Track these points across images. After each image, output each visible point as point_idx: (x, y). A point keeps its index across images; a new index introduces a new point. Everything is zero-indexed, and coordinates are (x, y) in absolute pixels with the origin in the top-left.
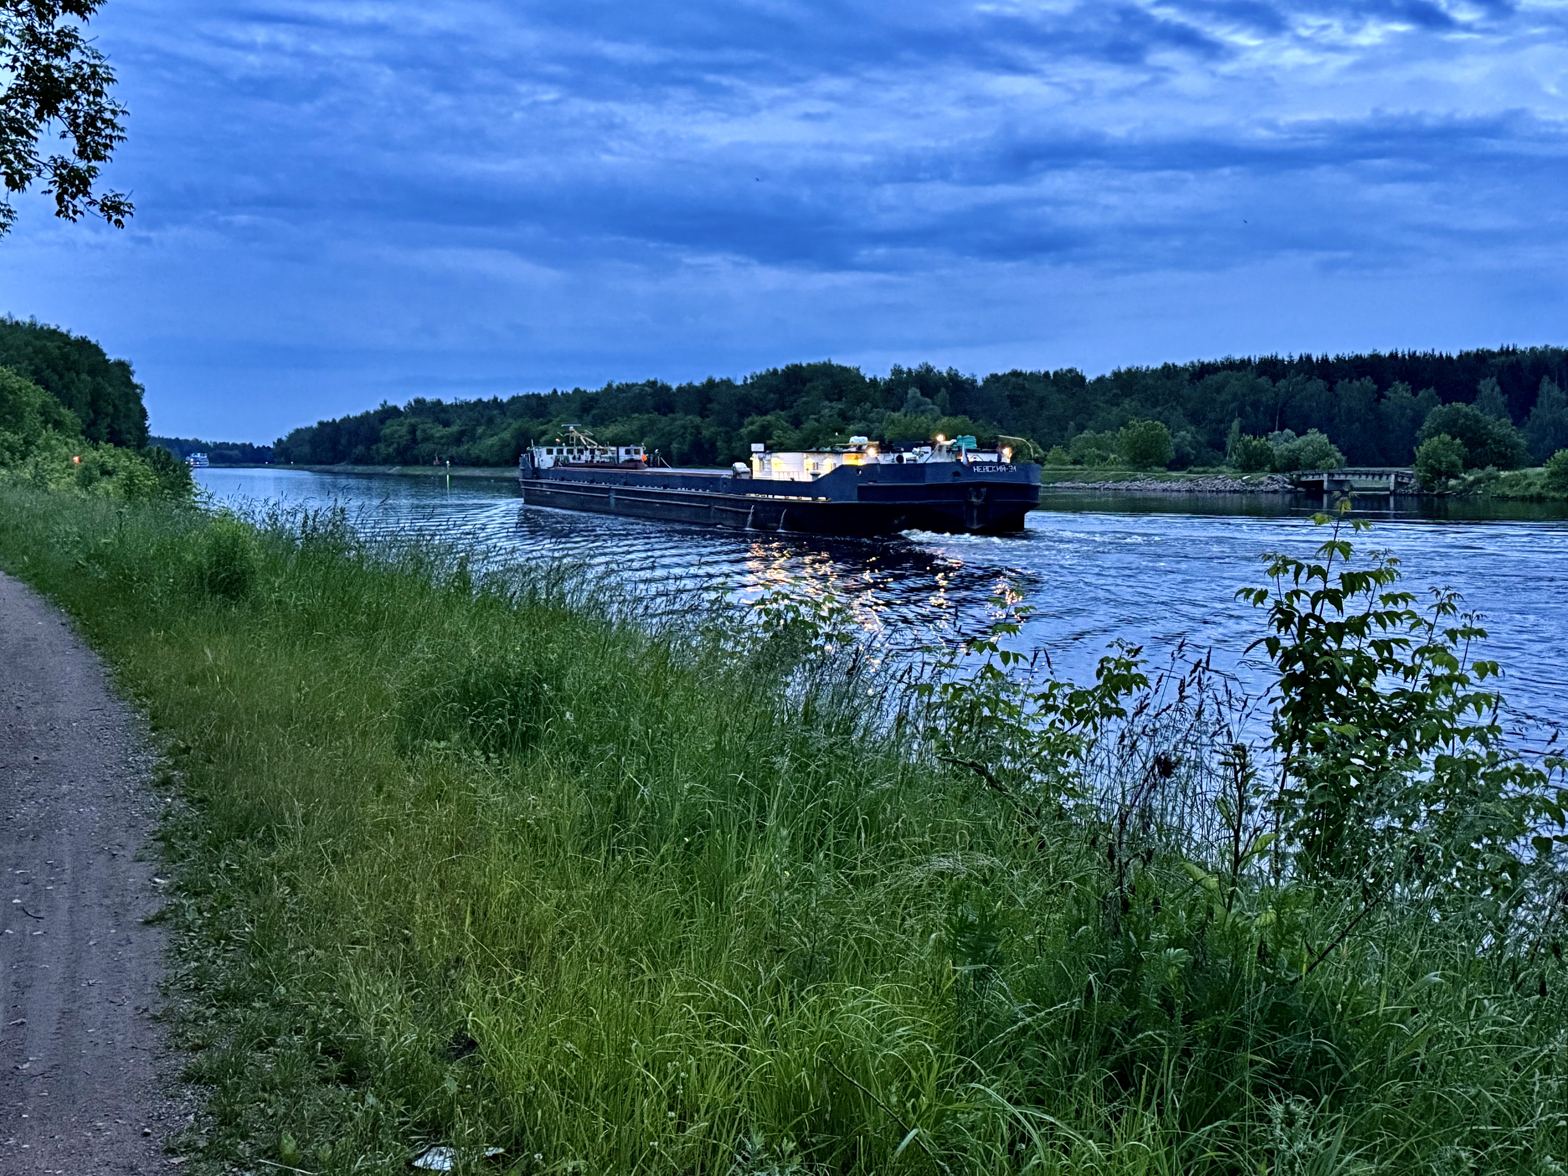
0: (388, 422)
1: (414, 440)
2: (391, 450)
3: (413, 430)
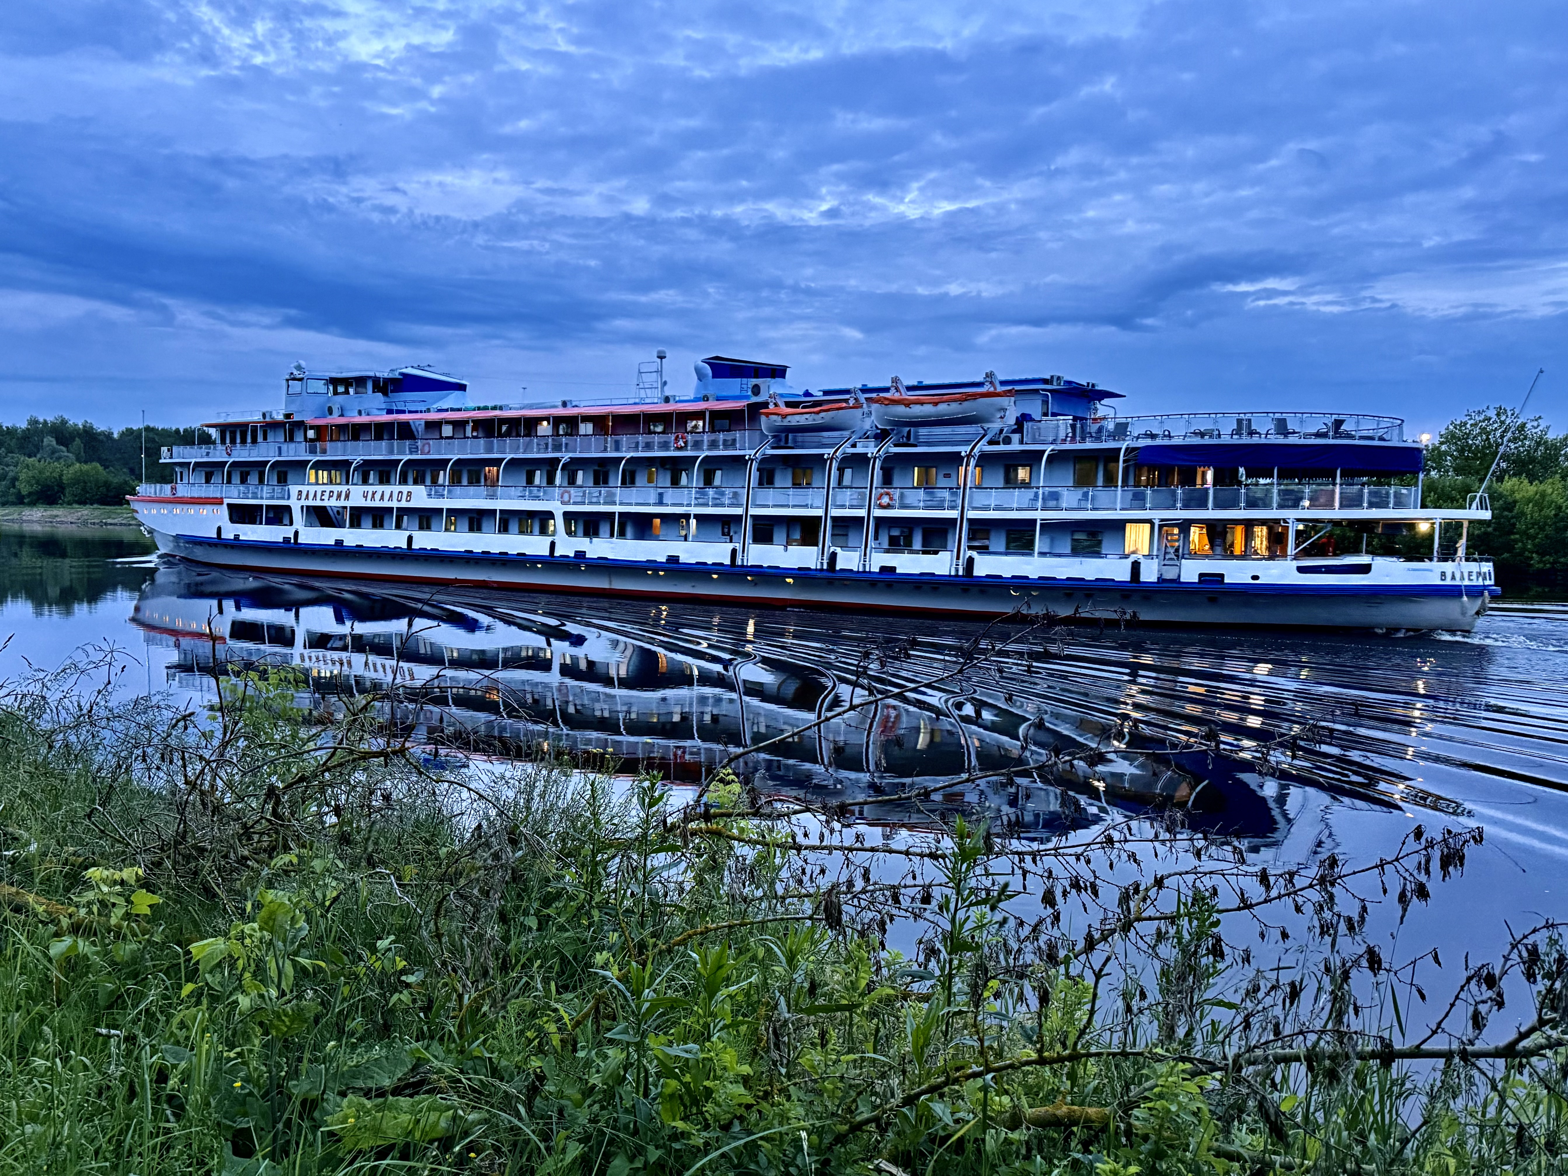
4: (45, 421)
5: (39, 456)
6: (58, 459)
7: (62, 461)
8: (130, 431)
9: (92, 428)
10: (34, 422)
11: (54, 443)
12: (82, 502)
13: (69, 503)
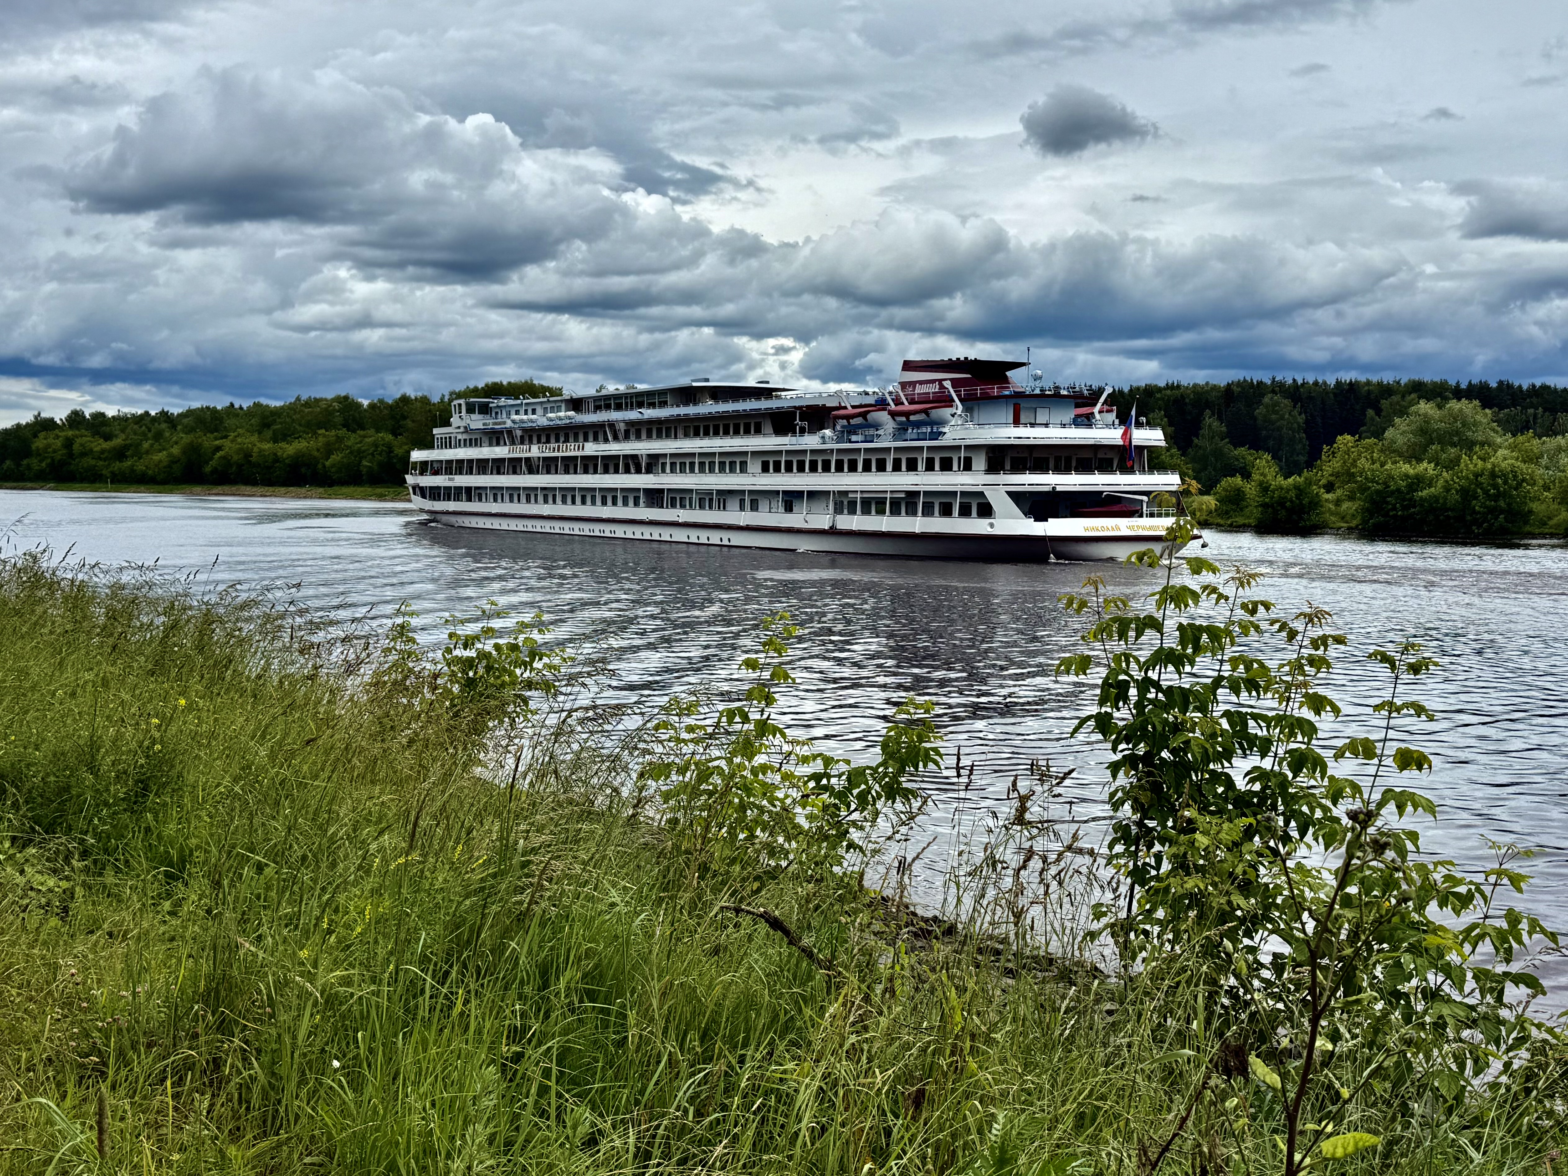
0: (42, 435)
1: (71, 455)
2: (44, 465)
3: (69, 443)
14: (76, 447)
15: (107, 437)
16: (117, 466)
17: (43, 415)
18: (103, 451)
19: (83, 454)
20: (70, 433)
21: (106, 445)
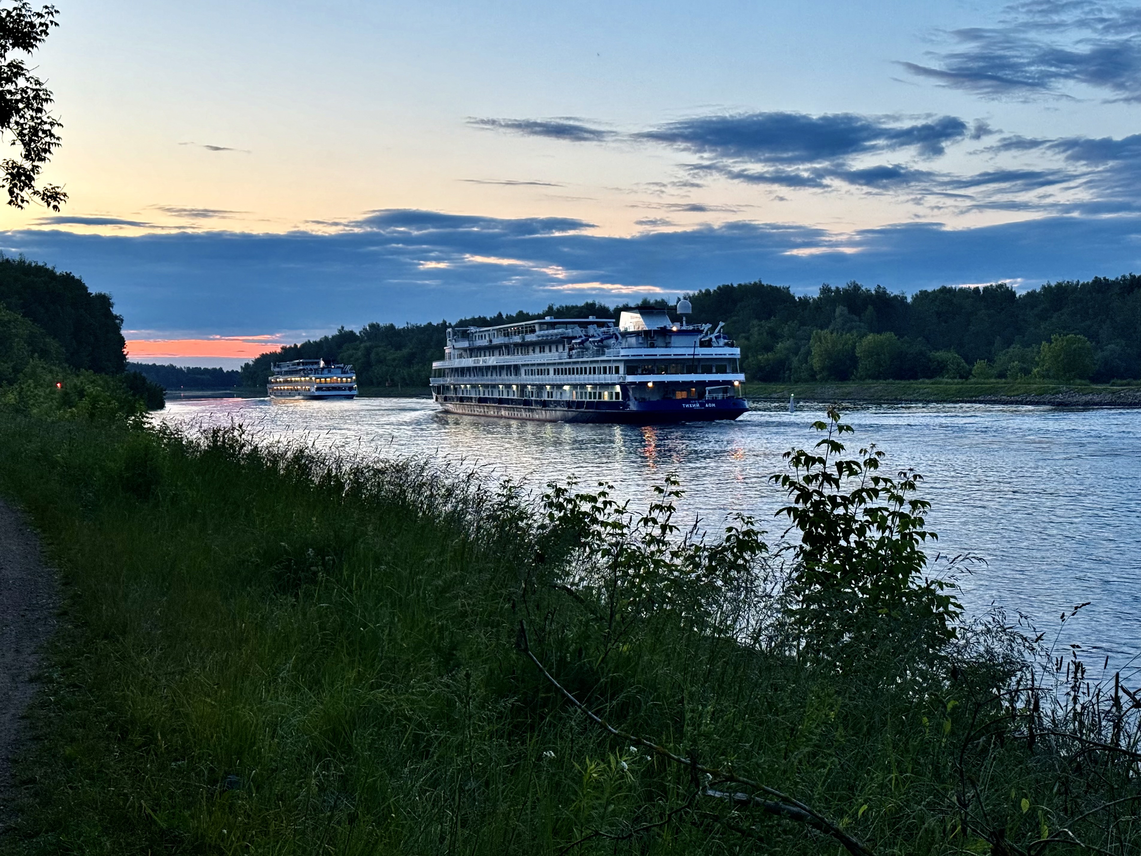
1: (369, 363)
3: (367, 353)
4: (837, 288)
5: (831, 327)
6: (850, 330)
7: (854, 332)
8: (924, 294)
9: (885, 292)
10: (826, 290)
11: (846, 312)
12: (876, 377)
13: (862, 379)
14: (373, 355)
15: (399, 347)
16: (405, 372)
17: (347, 329)
18: (394, 360)
19: (380, 361)
20: (368, 344)
21: (399, 354)
